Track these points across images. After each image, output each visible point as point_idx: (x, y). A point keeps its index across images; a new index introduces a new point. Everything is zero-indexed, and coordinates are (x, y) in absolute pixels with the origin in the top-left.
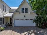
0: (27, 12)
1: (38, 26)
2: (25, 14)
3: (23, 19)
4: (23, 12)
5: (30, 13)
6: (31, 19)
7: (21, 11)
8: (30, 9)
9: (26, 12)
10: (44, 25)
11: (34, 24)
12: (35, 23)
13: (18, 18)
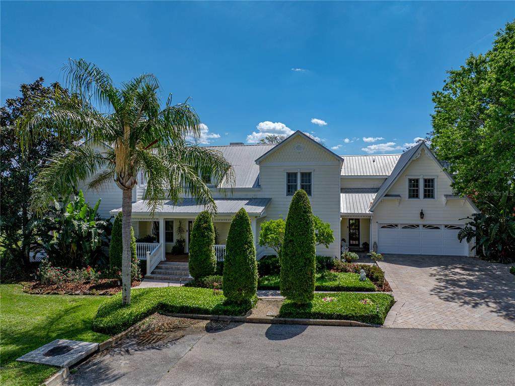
0: (433, 197)
1: (483, 256)
2: (421, 203)
3: (412, 226)
4: (414, 194)
5: (444, 199)
6: (451, 227)
7: (405, 192)
8: (444, 183)
9: (425, 196)
10: (500, 248)
11: (466, 249)
12: (468, 240)
13: (396, 222)
